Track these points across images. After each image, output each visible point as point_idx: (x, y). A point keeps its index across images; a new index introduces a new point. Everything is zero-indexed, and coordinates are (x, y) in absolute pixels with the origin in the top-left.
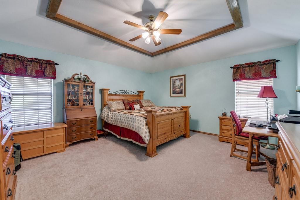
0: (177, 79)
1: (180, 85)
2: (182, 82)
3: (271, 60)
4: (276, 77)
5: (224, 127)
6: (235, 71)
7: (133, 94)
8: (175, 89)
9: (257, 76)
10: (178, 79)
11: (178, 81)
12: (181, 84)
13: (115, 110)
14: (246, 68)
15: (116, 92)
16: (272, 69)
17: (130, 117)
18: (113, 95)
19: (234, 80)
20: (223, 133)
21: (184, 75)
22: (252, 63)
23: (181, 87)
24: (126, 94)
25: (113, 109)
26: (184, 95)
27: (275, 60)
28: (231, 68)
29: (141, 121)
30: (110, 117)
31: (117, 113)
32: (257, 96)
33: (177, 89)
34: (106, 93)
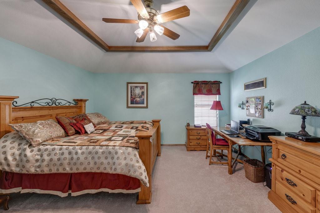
0: (136, 87)
1: (140, 94)
2: (143, 90)
3: (218, 81)
4: (220, 94)
5: (191, 137)
6: (195, 86)
7: (67, 105)
8: (134, 99)
9: (209, 93)
10: (139, 86)
11: (139, 89)
12: (143, 93)
13: (45, 141)
14: (203, 85)
15: (33, 102)
16: (218, 88)
17: (101, 151)
18: (25, 109)
19: (194, 94)
20: (191, 142)
21: (147, 83)
22: (207, 82)
23: (143, 97)
24: (54, 105)
25: (38, 139)
26: (146, 106)
27: (220, 81)
28: (192, 83)
29: (129, 154)
30: (31, 158)
31: (56, 147)
32: (210, 108)
33: (137, 99)
34: (5, 105)
